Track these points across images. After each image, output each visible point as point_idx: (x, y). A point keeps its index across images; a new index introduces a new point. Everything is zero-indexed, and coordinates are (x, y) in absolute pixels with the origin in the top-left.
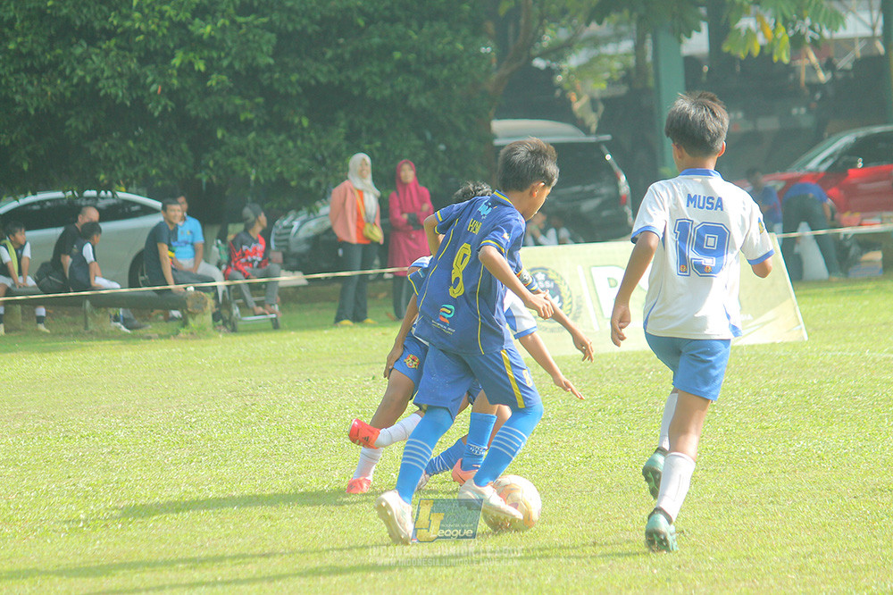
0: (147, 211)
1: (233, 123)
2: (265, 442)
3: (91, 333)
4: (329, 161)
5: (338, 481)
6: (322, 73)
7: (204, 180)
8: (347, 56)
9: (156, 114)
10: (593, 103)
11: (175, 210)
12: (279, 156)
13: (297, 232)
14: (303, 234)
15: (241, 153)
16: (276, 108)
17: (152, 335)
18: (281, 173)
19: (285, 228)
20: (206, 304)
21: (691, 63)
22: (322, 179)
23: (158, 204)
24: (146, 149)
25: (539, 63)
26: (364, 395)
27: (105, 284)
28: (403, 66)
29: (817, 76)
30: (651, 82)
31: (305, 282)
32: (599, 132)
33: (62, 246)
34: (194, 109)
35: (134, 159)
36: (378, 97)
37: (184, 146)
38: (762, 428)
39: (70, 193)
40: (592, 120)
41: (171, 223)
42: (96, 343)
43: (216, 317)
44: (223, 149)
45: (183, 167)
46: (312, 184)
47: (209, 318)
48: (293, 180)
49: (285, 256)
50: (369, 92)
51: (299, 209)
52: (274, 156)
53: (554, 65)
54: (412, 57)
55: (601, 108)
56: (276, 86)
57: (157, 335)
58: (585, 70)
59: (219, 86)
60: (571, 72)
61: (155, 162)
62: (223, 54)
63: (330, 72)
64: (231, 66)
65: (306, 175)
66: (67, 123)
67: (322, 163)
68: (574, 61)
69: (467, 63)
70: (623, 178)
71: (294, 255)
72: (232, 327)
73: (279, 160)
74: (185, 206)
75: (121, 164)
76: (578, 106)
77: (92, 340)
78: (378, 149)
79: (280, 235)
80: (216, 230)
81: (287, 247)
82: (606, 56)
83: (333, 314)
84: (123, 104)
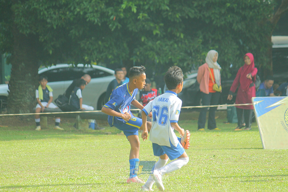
0: (107, 74)
1: (149, 34)
3: (80, 131)
4: (193, 54)
6: (191, 13)
7: (134, 61)
8: (204, 5)
9: (113, 30)
11: (120, 74)
12: (170, 51)
15: (152, 49)
16: (169, 30)
17: (108, 133)
18: (171, 59)
22: (190, 62)
23: (112, 72)
24: (107, 46)
26: (210, 164)
27: (87, 108)
28: (231, 10)
34: (131, 27)
35: (101, 50)
36: (219, 25)
37: (125, 45)
39: (71, 65)
41: (119, 80)
42: (82, 136)
44: (145, 47)
45: (124, 54)
46: (185, 64)
48: (176, 62)
50: (214, 22)
52: (168, 51)
54: (235, 5)
56: (169, 18)
57: (110, 133)
59: (144, 19)
61: (111, 52)
62: (145, 3)
63: (195, 12)
64: (149, 9)
66: (71, 32)
67: (190, 54)
69: (262, 9)
73: (170, 53)
74: (125, 72)
75: (95, 52)
77: (80, 134)
84: (97, 24)
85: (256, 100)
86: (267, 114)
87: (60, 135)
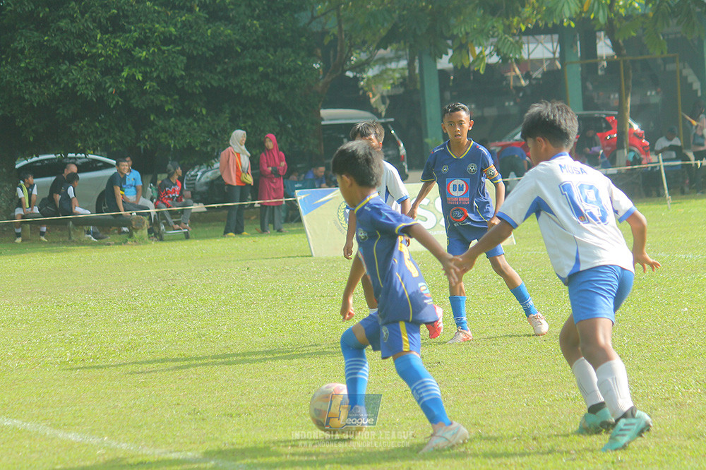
0: (107, 166)
1: (159, 110)
2: (181, 308)
3: (73, 241)
4: (219, 134)
5: (227, 332)
6: (215, 81)
7: (142, 147)
8: (230, 70)
9: (112, 106)
10: (383, 98)
11: (124, 166)
12: (188, 132)
13: (200, 178)
14: (203, 180)
15: (165, 131)
16: (186, 103)
17: (110, 243)
18: (190, 142)
19: (192, 176)
20: (144, 223)
21: (443, 73)
23: (114, 162)
24: (105, 128)
25: (349, 74)
26: (242, 279)
27: (81, 211)
28: (265, 76)
29: (520, 82)
30: (418, 86)
31: (205, 210)
32: (386, 117)
33: (55, 188)
34: (136, 103)
35: (99, 134)
36: (250, 94)
37: (130, 126)
38: (488, 298)
39: (59, 155)
40: (382, 109)
41: (122, 173)
42: (76, 248)
43: (150, 231)
44: (154, 128)
45: (129, 138)
46: (209, 148)
47: (146, 232)
48: (197, 146)
49: (192, 193)
50: (244, 92)
51: (201, 165)
52: (185, 132)
53: (358, 75)
54: (270, 70)
55: (388, 102)
56: (186, 88)
57: (113, 243)
58: (379, 78)
59: (151, 89)
60: (369, 79)
61: (112, 135)
62: (153, 69)
63: (219, 79)
64: (158, 76)
65: (205, 144)
66: (58, 112)
67: (215, 136)
68: (371, 72)
69: (304, 74)
70: (402, 145)
71: (199, 193)
72: (160, 237)
73: (189, 134)
74: (130, 163)
75: (91, 137)
76: (373, 100)
77: (73, 246)
78: (249, 127)
79: (190, 180)
80: (150, 177)
81: (194, 188)
82: (391, 69)
83: (223, 229)
84: (92, 100)
85: (301, 194)
86: (315, 212)
87: (46, 249)
